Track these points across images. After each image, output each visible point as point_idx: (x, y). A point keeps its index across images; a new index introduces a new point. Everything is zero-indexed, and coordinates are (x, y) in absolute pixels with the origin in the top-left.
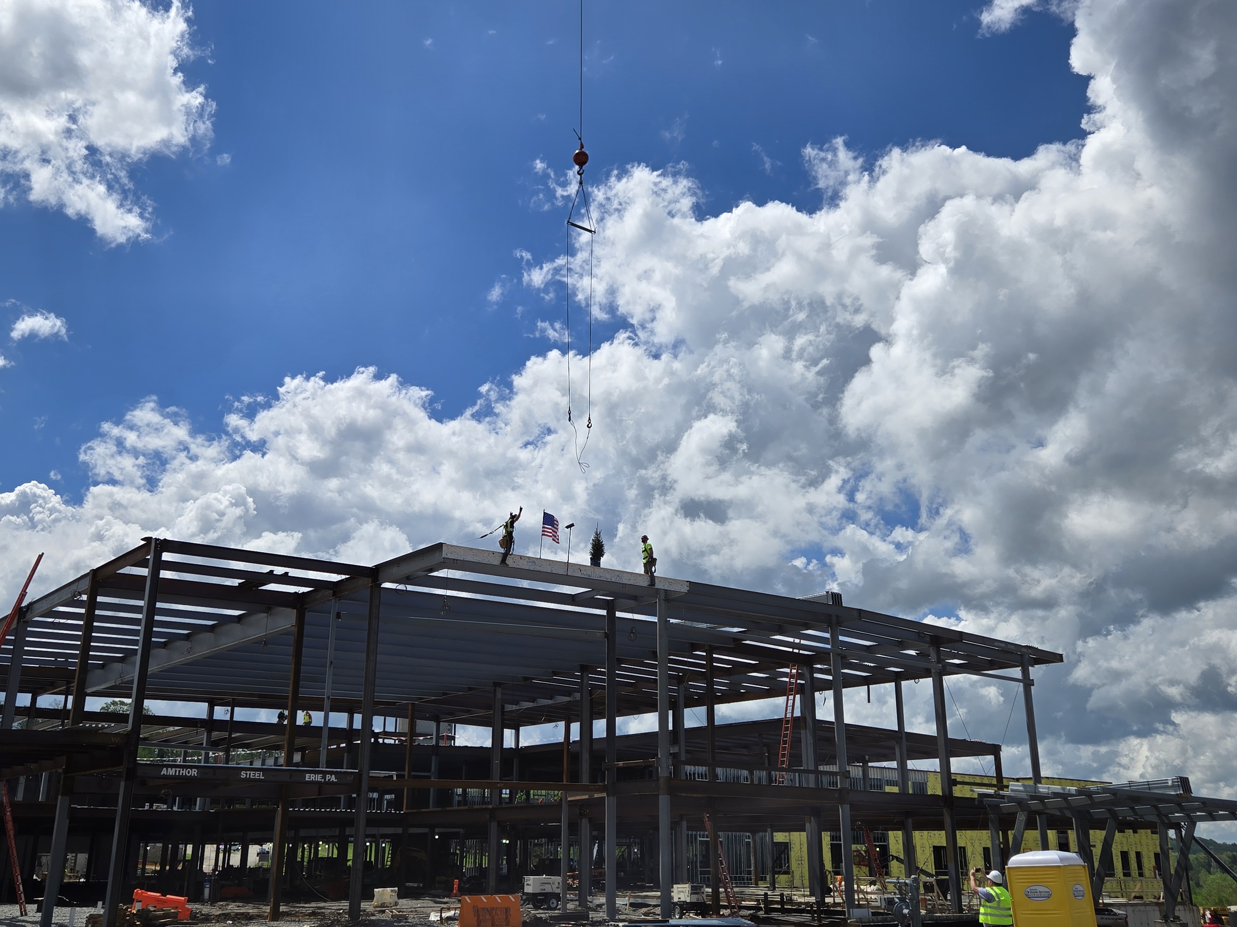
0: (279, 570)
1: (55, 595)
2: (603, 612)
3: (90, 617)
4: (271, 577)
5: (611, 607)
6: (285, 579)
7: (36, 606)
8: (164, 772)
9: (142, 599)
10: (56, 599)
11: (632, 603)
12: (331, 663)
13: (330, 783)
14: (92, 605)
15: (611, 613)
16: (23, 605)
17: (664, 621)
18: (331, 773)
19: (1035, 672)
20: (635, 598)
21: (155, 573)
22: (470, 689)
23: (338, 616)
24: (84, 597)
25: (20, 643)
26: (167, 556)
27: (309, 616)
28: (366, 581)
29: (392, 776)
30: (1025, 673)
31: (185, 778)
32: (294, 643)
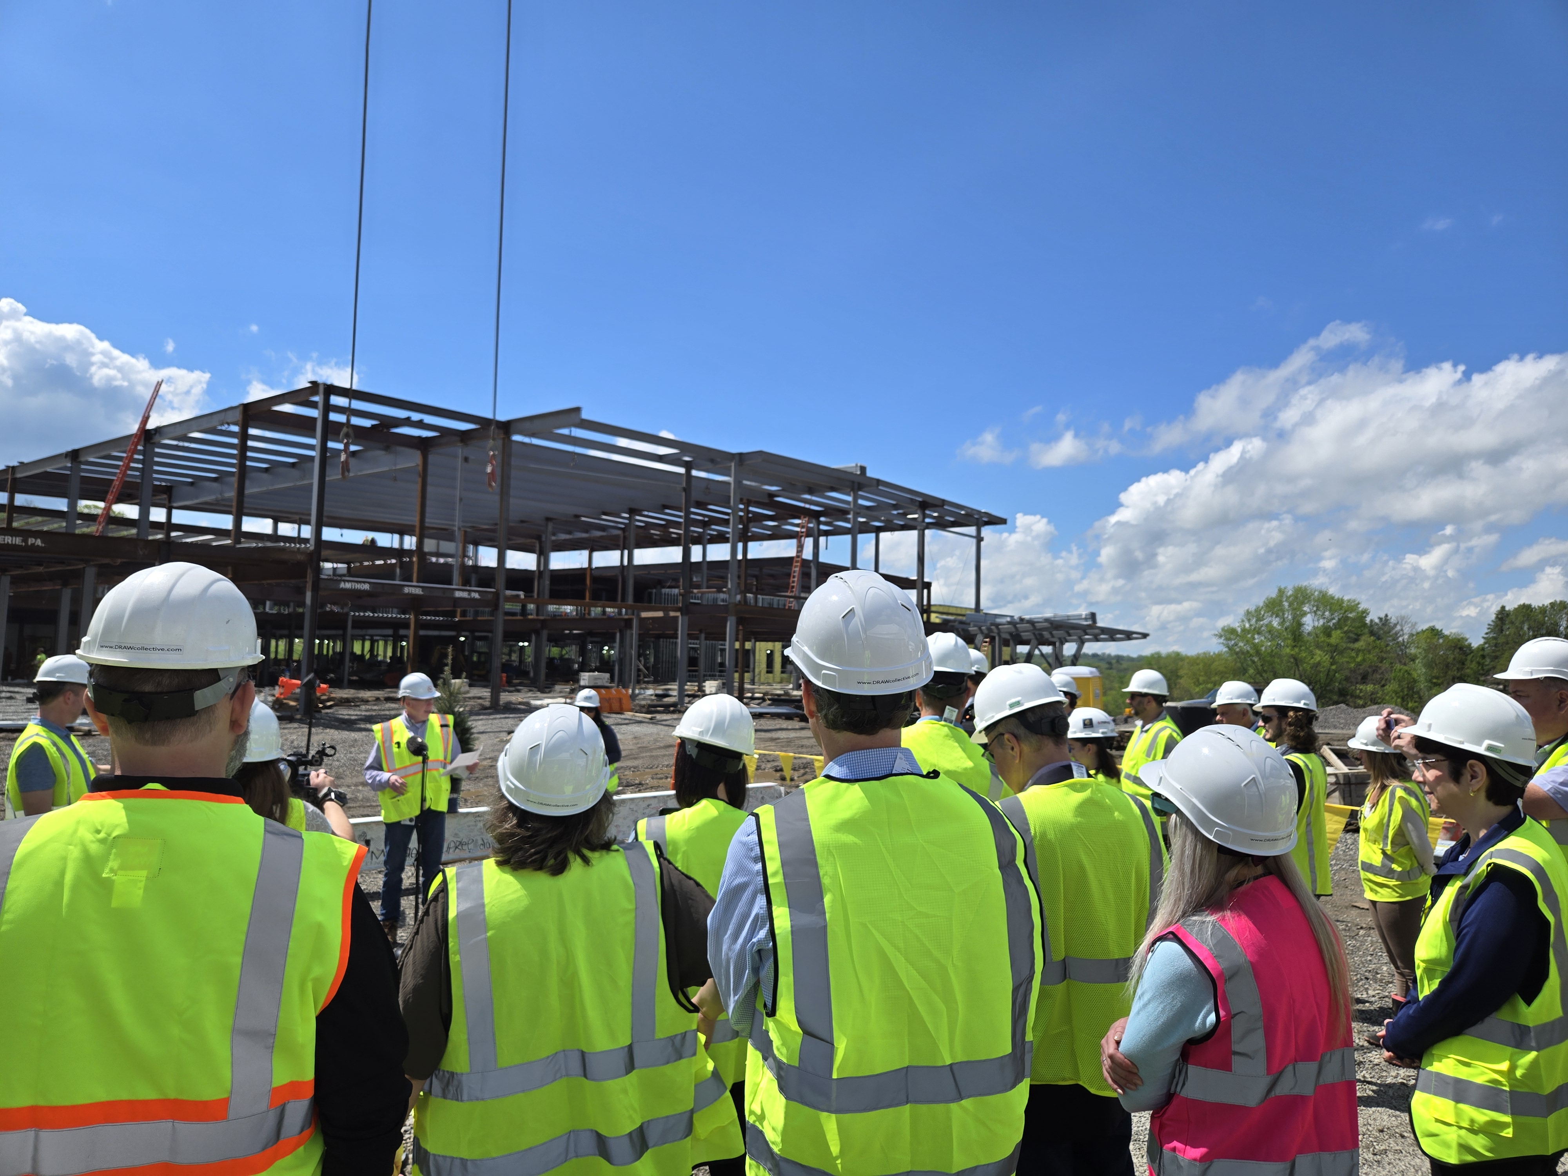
0: (416, 416)
1: (192, 423)
2: (682, 470)
3: (243, 447)
4: (407, 422)
5: (688, 466)
6: (420, 425)
7: (166, 430)
8: (342, 585)
9: (312, 436)
10: (194, 426)
11: (710, 465)
12: (461, 500)
13: (474, 599)
14: (244, 436)
15: (688, 472)
16: (148, 428)
17: (738, 482)
18: (475, 591)
19: (986, 531)
20: (712, 461)
21: (325, 415)
22: (522, 522)
23: (466, 459)
24: (234, 428)
25: (148, 462)
26: (336, 400)
27: (431, 458)
29: (519, 594)
30: (979, 531)
31: (359, 591)
32: (420, 480)
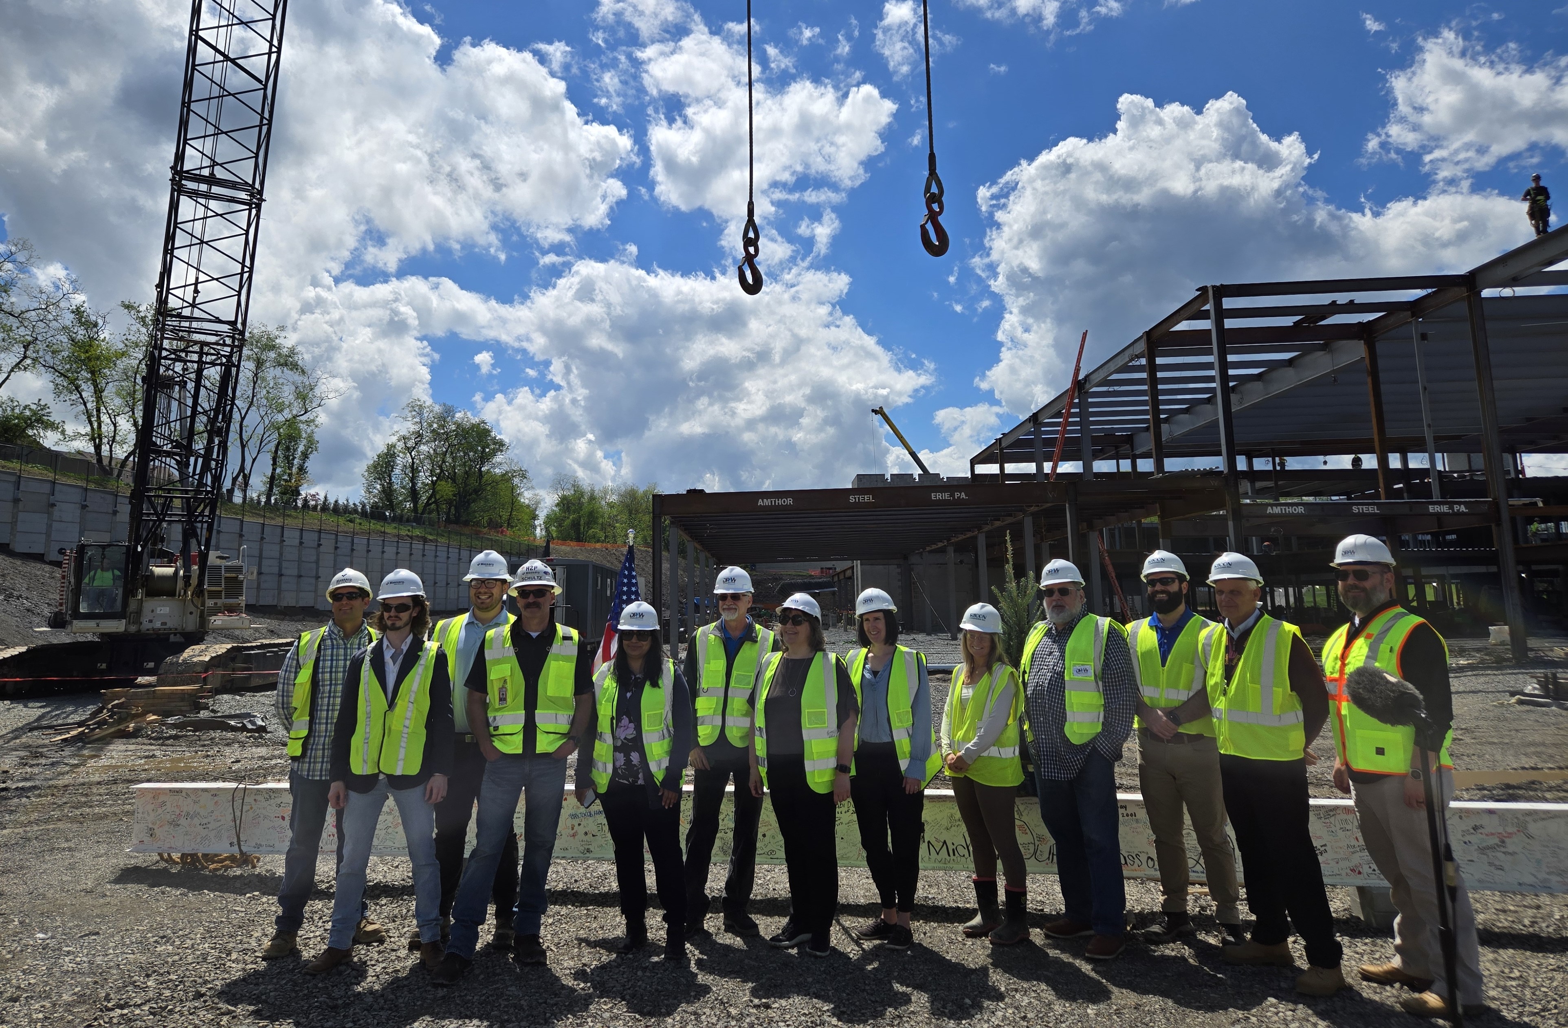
0: (1342, 298)
1: (1111, 364)
3: (1153, 381)
4: (1334, 308)
6: (1352, 307)
7: (1093, 377)
8: (1269, 510)
9: (1209, 352)
10: (1112, 366)
12: (1425, 389)
13: (1462, 514)
14: (1153, 368)
16: (1080, 378)
18: (1460, 503)
21: (1219, 324)
23: (1424, 337)
24: (1143, 361)
25: (1084, 415)
26: (1228, 303)
28: (1463, 292)
29: (1536, 504)
32: (1369, 380)
